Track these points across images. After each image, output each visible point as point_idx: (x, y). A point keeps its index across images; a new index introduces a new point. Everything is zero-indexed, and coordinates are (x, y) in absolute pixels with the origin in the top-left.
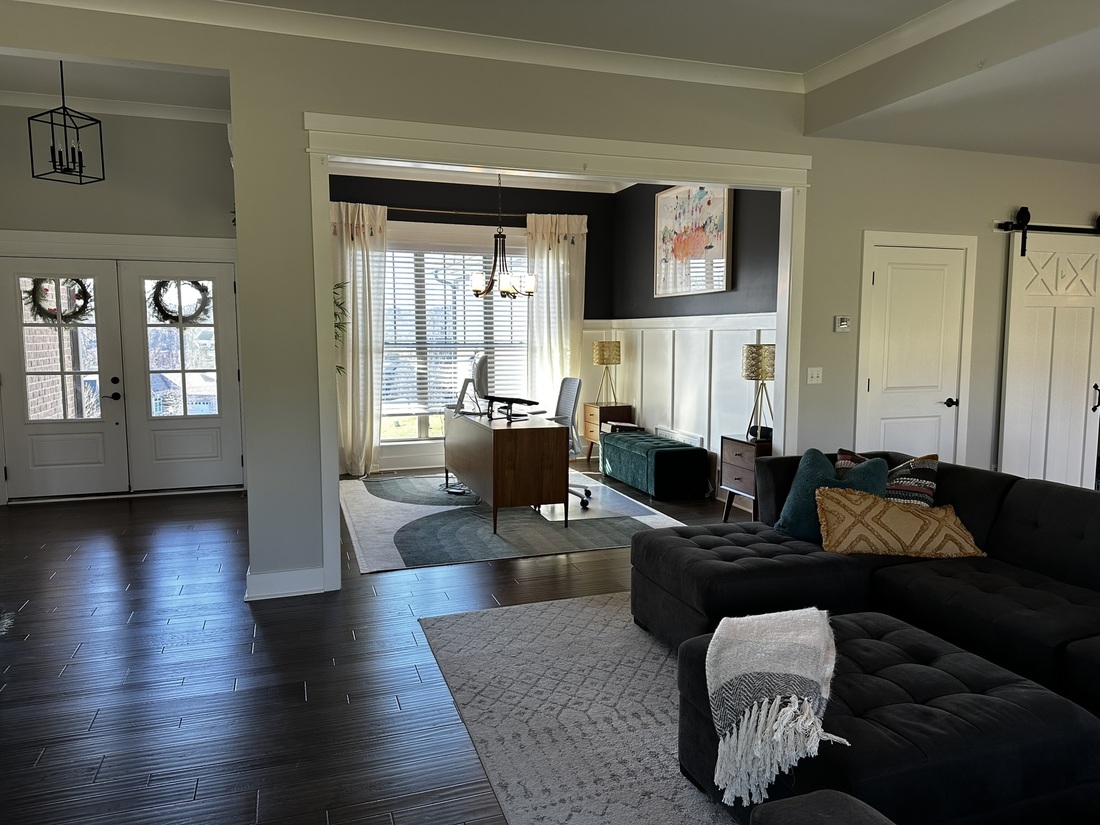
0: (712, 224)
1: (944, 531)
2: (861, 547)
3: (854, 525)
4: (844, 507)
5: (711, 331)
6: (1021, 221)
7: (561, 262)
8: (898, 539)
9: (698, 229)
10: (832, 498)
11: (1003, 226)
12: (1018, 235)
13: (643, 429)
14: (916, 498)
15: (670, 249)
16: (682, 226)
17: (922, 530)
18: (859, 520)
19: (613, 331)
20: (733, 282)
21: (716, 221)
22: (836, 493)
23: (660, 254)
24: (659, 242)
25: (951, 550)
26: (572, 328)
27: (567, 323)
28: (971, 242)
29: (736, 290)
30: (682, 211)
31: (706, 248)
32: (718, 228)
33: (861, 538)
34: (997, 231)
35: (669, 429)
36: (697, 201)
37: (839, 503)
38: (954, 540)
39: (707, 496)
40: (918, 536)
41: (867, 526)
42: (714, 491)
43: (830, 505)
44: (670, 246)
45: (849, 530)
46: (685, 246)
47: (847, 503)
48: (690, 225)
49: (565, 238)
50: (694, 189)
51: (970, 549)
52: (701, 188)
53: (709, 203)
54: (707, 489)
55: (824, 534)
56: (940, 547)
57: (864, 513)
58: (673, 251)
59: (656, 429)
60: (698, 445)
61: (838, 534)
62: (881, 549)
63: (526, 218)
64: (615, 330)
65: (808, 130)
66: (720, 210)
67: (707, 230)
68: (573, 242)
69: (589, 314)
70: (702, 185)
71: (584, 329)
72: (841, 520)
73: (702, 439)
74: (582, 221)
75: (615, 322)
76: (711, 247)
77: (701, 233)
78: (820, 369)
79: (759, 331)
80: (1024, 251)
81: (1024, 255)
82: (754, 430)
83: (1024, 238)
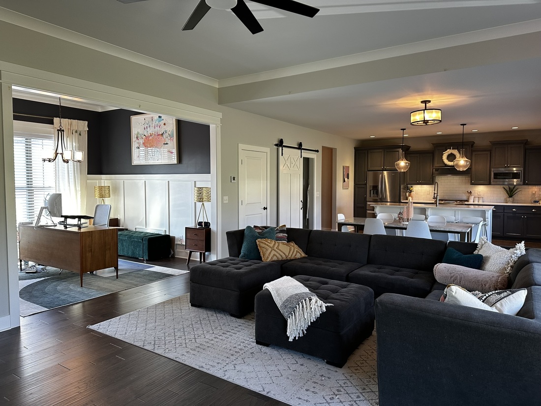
0: (167, 134)
1: (296, 250)
2: (275, 258)
3: (271, 251)
4: (267, 245)
5: (169, 181)
6: (280, 144)
7: (74, 144)
8: (285, 254)
9: (159, 135)
10: (262, 243)
11: (276, 145)
12: (281, 148)
13: (127, 229)
14: (283, 240)
15: (142, 143)
16: (149, 133)
17: (290, 250)
18: (273, 249)
19: (102, 181)
20: (180, 160)
21: (169, 133)
22: (263, 241)
23: (134, 145)
24: (134, 139)
25: (298, 256)
26: (81, 180)
27: (78, 176)
28: (268, 150)
29: (181, 164)
30: (148, 126)
31: (164, 144)
32: (171, 136)
33: (274, 255)
34: (275, 146)
35: (145, 228)
36: (157, 122)
37: (265, 244)
38: (299, 252)
39: (170, 256)
40: (289, 252)
41: (275, 251)
42: (174, 254)
43: (262, 245)
44: (141, 141)
45: (270, 253)
46: (150, 142)
47: (267, 243)
48: (154, 133)
49: (76, 132)
50: (156, 116)
51: (303, 255)
52: (160, 117)
53: (165, 124)
54: (170, 253)
55: (262, 256)
56: (295, 256)
57: (274, 246)
58: (144, 143)
59: (136, 228)
60: (163, 234)
61: (267, 255)
62: (280, 258)
63: (53, 120)
64: (105, 180)
65: (221, 102)
66: (172, 128)
67: (164, 136)
68: (80, 135)
69: (90, 172)
70: (160, 115)
71: (88, 180)
72: (267, 250)
73: (165, 231)
74: (85, 124)
75: (103, 176)
76: (167, 144)
77: (160, 137)
78: (227, 197)
79: (195, 182)
80: (282, 154)
81: (282, 155)
82: (200, 224)
83: (282, 150)
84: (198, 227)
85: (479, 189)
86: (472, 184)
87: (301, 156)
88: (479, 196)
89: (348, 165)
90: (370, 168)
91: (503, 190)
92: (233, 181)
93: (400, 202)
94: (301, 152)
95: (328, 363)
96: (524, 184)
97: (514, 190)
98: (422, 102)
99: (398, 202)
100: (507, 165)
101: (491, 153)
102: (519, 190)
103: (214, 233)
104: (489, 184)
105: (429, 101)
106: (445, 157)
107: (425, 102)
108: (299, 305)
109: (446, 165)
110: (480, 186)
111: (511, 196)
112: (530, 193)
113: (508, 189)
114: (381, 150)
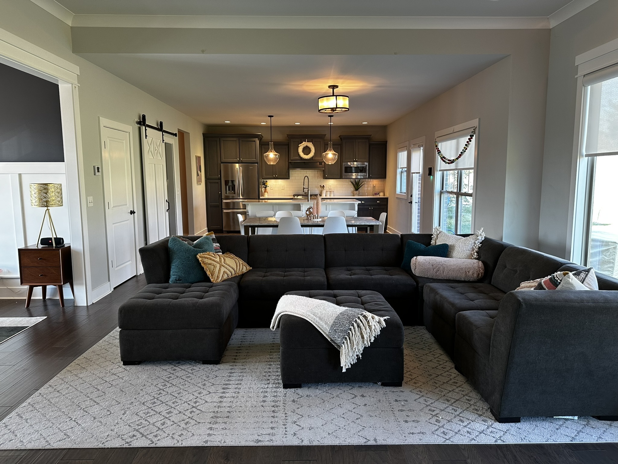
1: (240, 262)
2: (226, 277)
4: (214, 260)
6: (143, 121)
11: (138, 123)
12: (143, 128)
17: (236, 263)
18: (221, 265)
28: (130, 129)
33: (224, 272)
34: (136, 125)
37: (211, 259)
38: (244, 265)
40: (237, 266)
41: (224, 266)
43: (208, 261)
45: (220, 270)
47: (213, 258)
55: (210, 276)
56: (242, 269)
57: (221, 261)
61: (216, 274)
72: (215, 267)
78: (92, 197)
79: (20, 175)
80: (146, 136)
81: (146, 138)
82: (45, 241)
83: (146, 130)
84: (40, 246)
85: (330, 183)
86: (325, 178)
87: (163, 140)
88: (330, 190)
89: (199, 155)
90: (224, 160)
91: (350, 183)
92: (97, 174)
93: (259, 199)
94: (163, 135)
95: (384, 385)
96: (370, 178)
97: (359, 184)
98: (330, 87)
99: (257, 199)
100: (356, 159)
101: (341, 146)
102: (363, 184)
103: (78, 253)
104: (341, 178)
105: (337, 87)
106: (300, 150)
107: (334, 87)
108: (353, 325)
109: (301, 159)
110: (331, 180)
111: (357, 189)
112: (372, 186)
113: (354, 183)
114: (235, 139)
